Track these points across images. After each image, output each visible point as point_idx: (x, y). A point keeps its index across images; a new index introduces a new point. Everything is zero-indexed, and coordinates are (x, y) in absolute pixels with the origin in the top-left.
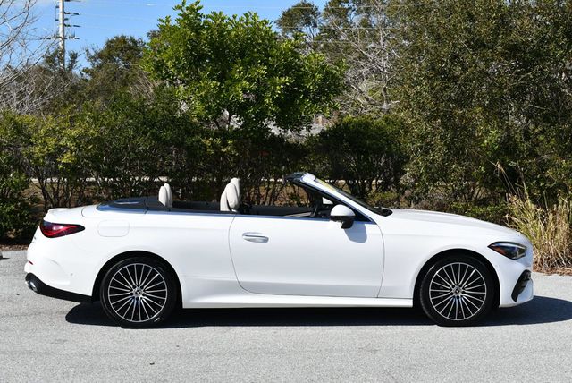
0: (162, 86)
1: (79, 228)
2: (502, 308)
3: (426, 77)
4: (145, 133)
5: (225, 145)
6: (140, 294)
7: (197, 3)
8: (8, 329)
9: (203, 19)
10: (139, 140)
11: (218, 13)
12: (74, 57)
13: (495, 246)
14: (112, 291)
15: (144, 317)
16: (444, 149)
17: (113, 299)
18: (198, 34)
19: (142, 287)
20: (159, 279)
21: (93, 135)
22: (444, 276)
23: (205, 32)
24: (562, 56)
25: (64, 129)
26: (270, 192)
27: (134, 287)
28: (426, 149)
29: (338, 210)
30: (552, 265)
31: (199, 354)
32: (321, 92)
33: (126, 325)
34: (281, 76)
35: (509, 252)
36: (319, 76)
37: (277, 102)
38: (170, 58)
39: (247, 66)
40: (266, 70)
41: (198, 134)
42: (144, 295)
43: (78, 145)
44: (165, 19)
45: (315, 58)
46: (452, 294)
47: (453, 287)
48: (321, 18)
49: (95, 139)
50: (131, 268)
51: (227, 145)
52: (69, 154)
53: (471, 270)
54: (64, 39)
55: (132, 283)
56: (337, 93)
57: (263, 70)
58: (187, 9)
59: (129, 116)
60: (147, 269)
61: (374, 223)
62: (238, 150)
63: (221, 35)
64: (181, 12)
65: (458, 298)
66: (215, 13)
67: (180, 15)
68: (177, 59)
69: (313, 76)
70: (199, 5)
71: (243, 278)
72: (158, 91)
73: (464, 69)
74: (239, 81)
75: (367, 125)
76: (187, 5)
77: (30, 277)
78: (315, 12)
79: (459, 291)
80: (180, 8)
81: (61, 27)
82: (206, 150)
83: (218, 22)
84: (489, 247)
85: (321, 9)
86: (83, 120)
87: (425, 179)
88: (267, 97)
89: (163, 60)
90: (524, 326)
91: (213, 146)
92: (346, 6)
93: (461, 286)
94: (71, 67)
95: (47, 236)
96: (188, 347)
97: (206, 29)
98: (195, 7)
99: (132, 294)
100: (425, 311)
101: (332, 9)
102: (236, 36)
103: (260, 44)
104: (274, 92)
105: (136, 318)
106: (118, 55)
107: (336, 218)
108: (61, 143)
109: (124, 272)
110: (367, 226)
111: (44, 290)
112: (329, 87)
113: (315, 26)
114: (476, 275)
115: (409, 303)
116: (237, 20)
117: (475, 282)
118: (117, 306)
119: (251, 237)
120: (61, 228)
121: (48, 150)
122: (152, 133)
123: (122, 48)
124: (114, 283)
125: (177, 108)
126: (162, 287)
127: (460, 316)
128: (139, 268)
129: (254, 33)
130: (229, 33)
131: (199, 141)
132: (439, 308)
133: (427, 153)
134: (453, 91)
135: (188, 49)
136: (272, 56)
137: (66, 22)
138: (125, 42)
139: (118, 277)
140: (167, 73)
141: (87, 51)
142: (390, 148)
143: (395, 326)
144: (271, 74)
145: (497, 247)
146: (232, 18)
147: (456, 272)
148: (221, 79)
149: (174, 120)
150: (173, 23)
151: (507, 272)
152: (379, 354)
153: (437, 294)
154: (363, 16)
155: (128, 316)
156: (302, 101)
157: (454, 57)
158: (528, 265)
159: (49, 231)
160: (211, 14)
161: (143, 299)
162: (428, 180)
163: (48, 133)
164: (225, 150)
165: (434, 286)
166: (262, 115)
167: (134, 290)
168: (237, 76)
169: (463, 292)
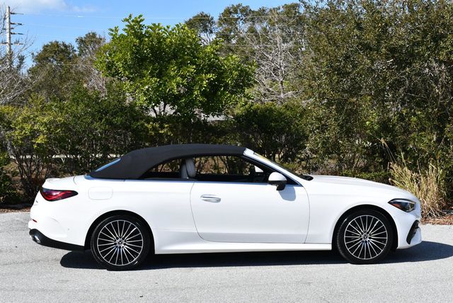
0: (112, 82)
1: (74, 193)
2: (399, 249)
3: (326, 73)
4: (101, 119)
5: (162, 128)
6: (121, 244)
7: (140, 16)
8: (18, 274)
9: (145, 29)
10: (96, 125)
11: (157, 24)
12: (22, 59)
13: (393, 202)
14: (100, 242)
15: (125, 261)
16: (338, 129)
17: (101, 248)
18: (141, 42)
19: (123, 239)
20: (136, 232)
21: (60, 121)
22: (355, 225)
23: (146, 39)
24: (429, 56)
25: (37, 116)
26: (197, 164)
27: (117, 239)
28: (323, 128)
29: (274, 177)
30: (426, 217)
31: (175, 288)
32: (237, 85)
33: (111, 268)
34: (206, 73)
35: (404, 206)
36: (236, 73)
37: (203, 94)
38: (119, 60)
39: (180, 66)
40: (195, 69)
41: (142, 119)
42: (125, 244)
43: (49, 129)
44: (114, 29)
45: (232, 58)
46: (361, 239)
47: (362, 234)
48: (216, 26)
49: (61, 124)
50: (115, 224)
51: (164, 128)
52: (41, 137)
53: (375, 220)
54: (10, 44)
55: (115, 235)
56: (249, 86)
57: (192, 69)
58: (133, 21)
59: (87, 106)
60: (127, 224)
61: (301, 186)
62: (172, 131)
63: (159, 42)
64: (128, 23)
65: (366, 242)
66: (154, 25)
67: (127, 26)
68: (126, 60)
69: (231, 73)
70: (141, 18)
71: (201, 230)
72: (109, 86)
73: (355, 66)
74: (174, 77)
75: (271, 111)
76: (133, 18)
77: (34, 232)
78: (211, 21)
79: (367, 237)
80: (127, 20)
81: (8, 35)
82: (148, 132)
83: (157, 32)
84: (389, 203)
85: (216, 19)
86: (50, 109)
87: (322, 152)
88: (196, 90)
89: (113, 62)
90: (417, 263)
91: (154, 129)
92: (236, 16)
93: (368, 233)
94: (19, 67)
95: (47, 200)
96: (166, 284)
97: (147, 37)
98: (139, 20)
99: (115, 244)
100: (341, 253)
101: (225, 19)
102: (171, 42)
103: (189, 49)
104: (201, 86)
105: (119, 262)
106: (53, 57)
107: (273, 183)
108: (35, 128)
109: (109, 227)
110: (296, 188)
111: (46, 242)
112: (243, 81)
113: (211, 32)
114: (379, 224)
115: (329, 247)
116: (170, 29)
117: (379, 230)
118: (104, 254)
119: (207, 198)
120: (58, 193)
121: (25, 133)
122: (106, 119)
123: (56, 52)
124: (102, 236)
125: (124, 99)
126: (139, 238)
127: (368, 256)
128: (121, 223)
129: (184, 40)
130: (164, 39)
131: (142, 125)
132: (352, 250)
133: (323, 132)
134: (346, 83)
135: (133, 53)
136: (198, 58)
137: (12, 31)
138: (58, 46)
139: (105, 231)
140: (116, 72)
141: (33, 54)
142: (290, 129)
143: (318, 265)
144: (199, 72)
145: (395, 203)
146: (166, 28)
147: (364, 222)
148: (160, 75)
149: (123, 109)
150: (121, 32)
151: (403, 221)
152: (312, 286)
153: (350, 239)
154: (249, 24)
155: (113, 261)
156: (223, 93)
157: (347, 57)
158: (417, 217)
159: (48, 196)
160: (151, 25)
161: (124, 247)
162: (324, 153)
163: (25, 120)
164: (163, 132)
165: (348, 234)
166: (191, 104)
167: (117, 241)
168: (172, 73)
169: (370, 238)
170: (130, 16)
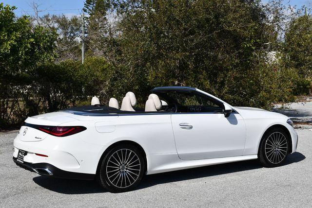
2: (293, 153)
14: (109, 169)
15: (128, 184)
17: (110, 174)
19: (126, 165)
22: (271, 140)
42: (127, 169)
46: (274, 149)
50: (120, 153)
53: (281, 135)
60: (128, 152)
61: (238, 113)
84: (287, 122)
105: (124, 185)
109: (115, 155)
110: (235, 115)
114: (283, 138)
115: (256, 157)
117: (283, 142)
118: (112, 179)
119: (184, 126)
124: (110, 164)
126: (137, 163)
139: (112, 159)
147: (276, 137)
153: (268, 150)
155: (119, 185)
161: (126, 172)
165: (267, 146)
167: (121, 167)
169: (278, 148)
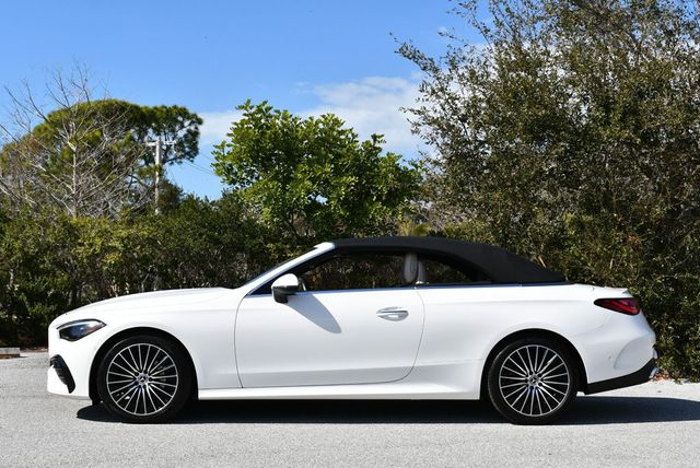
4: (201, 235)
7: (265, 102)
11: (282, 112)
18: (263, 133)
21: (144, 235)
37: (344, 203)
40: (333, 169)
51: (296, 249)
57: (329, 168)
64: (245, 112)
67: (245, 115)
74: (302, 181)
80: (244, 107)
82: (270, 255)
91: (278, 251)
122: (208, 235)
144: (338, 172)
168: (300, 176)
170: (249, 101)
